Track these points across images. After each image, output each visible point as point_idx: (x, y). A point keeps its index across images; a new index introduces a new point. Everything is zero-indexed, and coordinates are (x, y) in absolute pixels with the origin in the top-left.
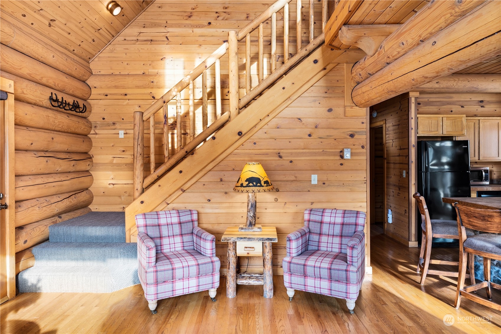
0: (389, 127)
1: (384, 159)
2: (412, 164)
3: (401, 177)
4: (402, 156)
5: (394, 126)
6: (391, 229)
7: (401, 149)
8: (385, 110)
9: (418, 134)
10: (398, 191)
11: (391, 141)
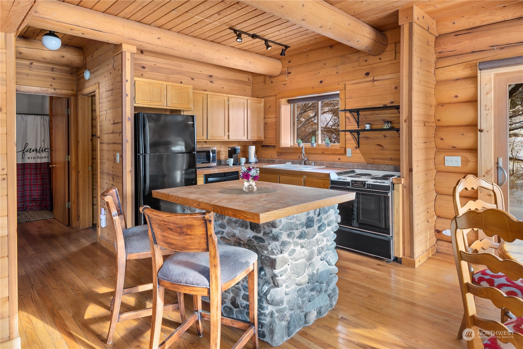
0: (102, 93)
1: (97, 137)
2: (127, 144)
3: (114, 163)
4: (116, 133)
5: (107, 91)
6: (105, 235)
7: (114, 124)
8: (98, 70)
9: (135, 103)
10: (111, 182)
11: (104, 112)
